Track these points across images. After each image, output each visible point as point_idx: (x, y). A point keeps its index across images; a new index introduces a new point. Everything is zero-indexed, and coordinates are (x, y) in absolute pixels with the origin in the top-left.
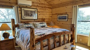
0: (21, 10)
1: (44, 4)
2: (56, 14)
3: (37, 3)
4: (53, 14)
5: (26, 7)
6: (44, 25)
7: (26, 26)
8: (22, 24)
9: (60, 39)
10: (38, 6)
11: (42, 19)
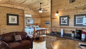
0: (26, 19)
1: (37, 16)
2: (44, 21)
3: (34, 15)
4: (42, 21)
5: (29, 18)
6: (37, 27)
7: (29, 27)
8: (27, 26)
9: (44, 32)
10: (34, 17)
11: (36, 24)
